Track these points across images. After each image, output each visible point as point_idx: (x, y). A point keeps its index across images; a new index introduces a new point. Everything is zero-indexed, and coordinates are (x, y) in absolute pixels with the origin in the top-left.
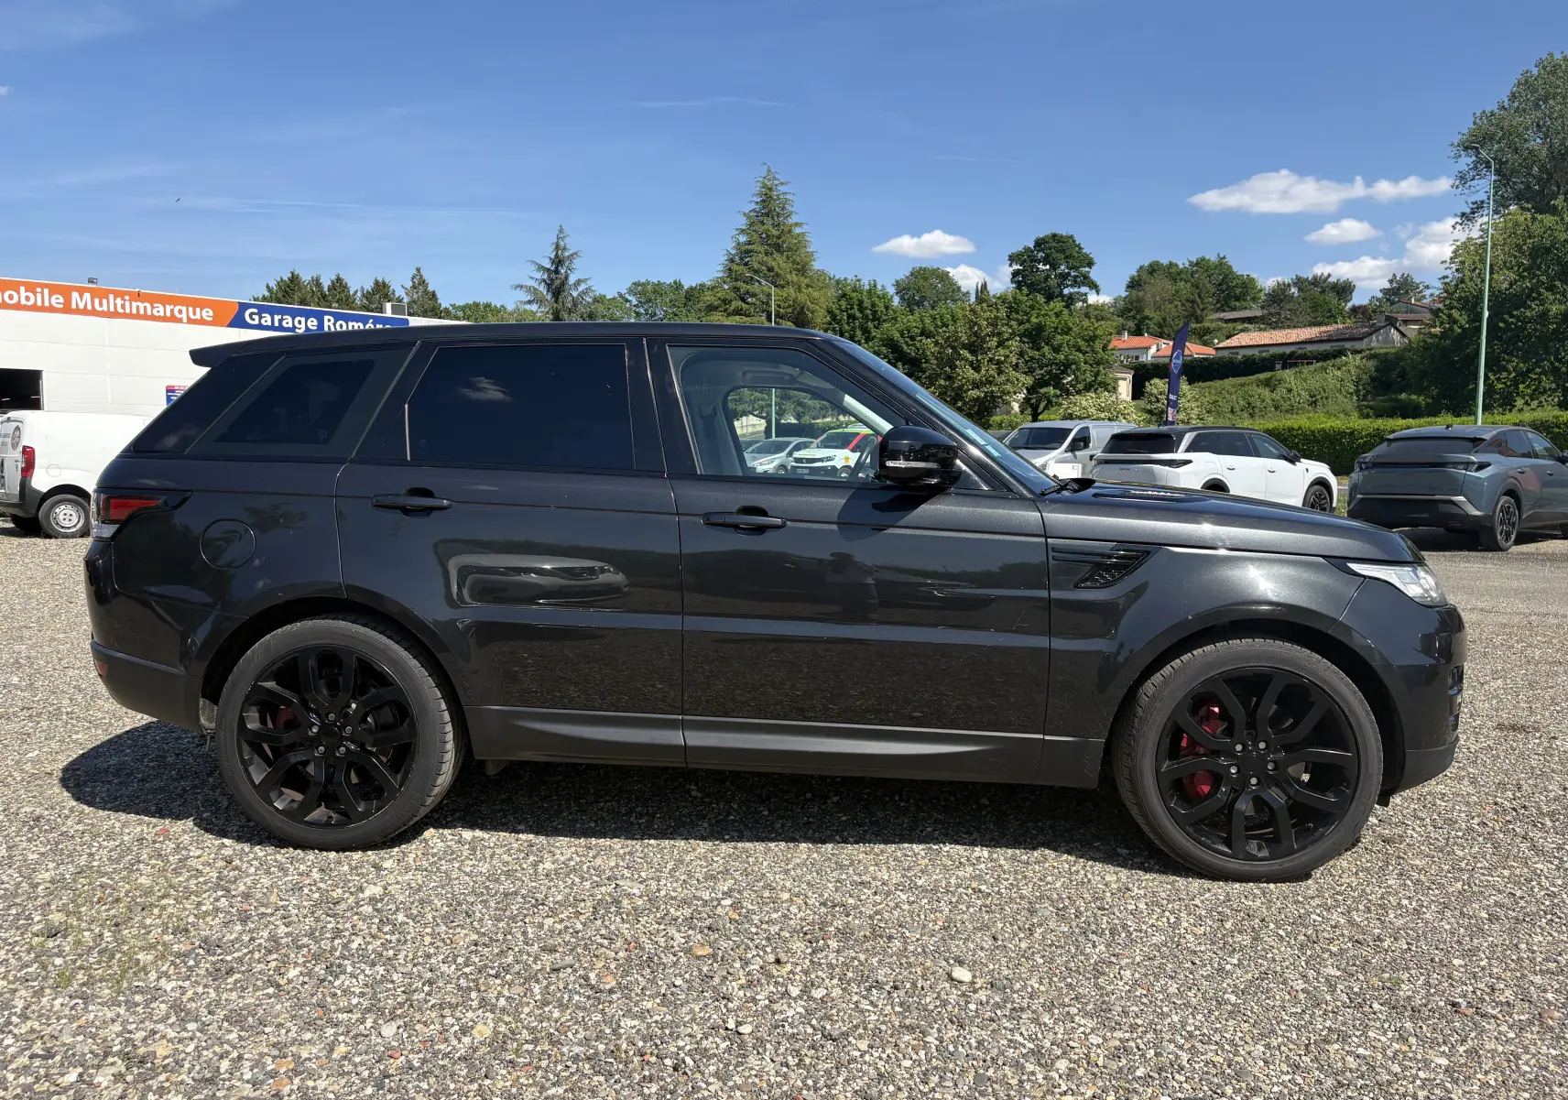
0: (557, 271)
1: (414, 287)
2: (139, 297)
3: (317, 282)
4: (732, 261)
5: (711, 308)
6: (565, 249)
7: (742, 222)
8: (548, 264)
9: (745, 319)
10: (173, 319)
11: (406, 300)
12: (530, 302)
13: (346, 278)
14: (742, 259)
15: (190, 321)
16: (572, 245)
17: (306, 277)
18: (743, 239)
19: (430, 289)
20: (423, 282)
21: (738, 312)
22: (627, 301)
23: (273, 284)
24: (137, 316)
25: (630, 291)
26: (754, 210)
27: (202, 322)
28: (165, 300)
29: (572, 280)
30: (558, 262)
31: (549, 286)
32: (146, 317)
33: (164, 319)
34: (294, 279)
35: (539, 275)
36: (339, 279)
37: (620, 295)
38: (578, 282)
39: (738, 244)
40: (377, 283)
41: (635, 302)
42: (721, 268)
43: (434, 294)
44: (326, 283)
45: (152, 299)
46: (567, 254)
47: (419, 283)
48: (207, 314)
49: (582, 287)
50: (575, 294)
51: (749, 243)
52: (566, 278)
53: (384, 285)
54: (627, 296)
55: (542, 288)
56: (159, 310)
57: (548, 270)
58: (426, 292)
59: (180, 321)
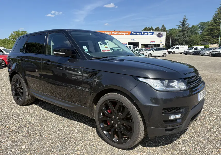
0: (184, 22)
1: (162, 27)
2: (119, 32)
3: (149, 28)
4: (214, 17)
5: (209, 26)
6: (185, 18)
7: (217, 10)
8: (182, 21)
9: (215, 27)
10: (123, 34)
11: (161, 29)
12: (179, 28)
13: (153, 27)
14: (216, 16)
15: (125, 35)
16: (186, 18)
17: (148, 27)
18: (216, 13)
19: (165, 27)
20: (164, 26)
21: (214, 26)
22: (198, 26)
23: (144, 29)
24: (119, 35)
25: (199, 24)
26: (220, 8)
27: (127, 35)
28: (122, 32)
29: (186, 23)
30: (184, 21)
31: (182, 24)
32: (120, 35)
33: (122, 35)
34: (146, 28)
35: (180, 23)
36: (152, 27)
37: (197, 25)
38: (187, 24)
39: (216, 14)
40: (157, 27)
41: (200, 26)
42: (212, 18)
43: (165, 28)
44: (150, 28)
45: (121, 32)
46: (185, 19)
47: (163, 26)
48: (127, 33)
49: (188, 24)
50: (186, 26)
51: (218, 14)
52: (185, 23)
53: (158, 27)
54: (198, 25)
55: (181, 25)
56: (122, 33)
57: (182, 22)
58: (164, 28)
59: (124, 35)
